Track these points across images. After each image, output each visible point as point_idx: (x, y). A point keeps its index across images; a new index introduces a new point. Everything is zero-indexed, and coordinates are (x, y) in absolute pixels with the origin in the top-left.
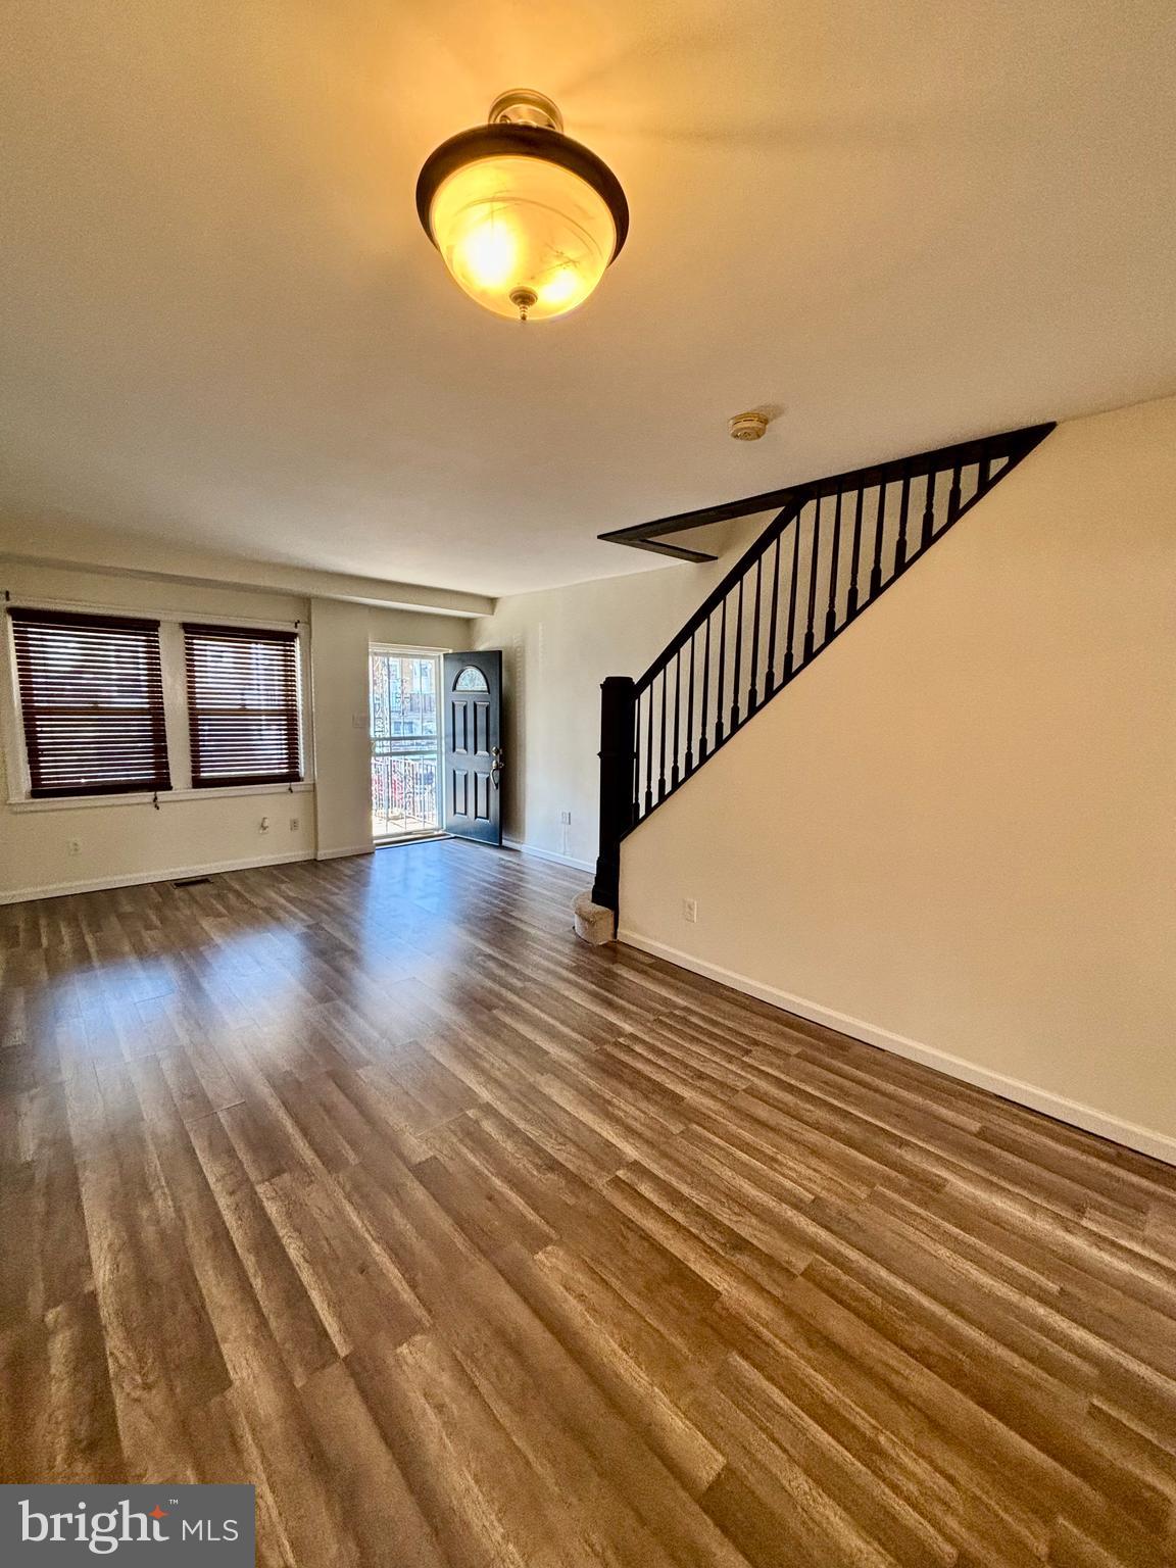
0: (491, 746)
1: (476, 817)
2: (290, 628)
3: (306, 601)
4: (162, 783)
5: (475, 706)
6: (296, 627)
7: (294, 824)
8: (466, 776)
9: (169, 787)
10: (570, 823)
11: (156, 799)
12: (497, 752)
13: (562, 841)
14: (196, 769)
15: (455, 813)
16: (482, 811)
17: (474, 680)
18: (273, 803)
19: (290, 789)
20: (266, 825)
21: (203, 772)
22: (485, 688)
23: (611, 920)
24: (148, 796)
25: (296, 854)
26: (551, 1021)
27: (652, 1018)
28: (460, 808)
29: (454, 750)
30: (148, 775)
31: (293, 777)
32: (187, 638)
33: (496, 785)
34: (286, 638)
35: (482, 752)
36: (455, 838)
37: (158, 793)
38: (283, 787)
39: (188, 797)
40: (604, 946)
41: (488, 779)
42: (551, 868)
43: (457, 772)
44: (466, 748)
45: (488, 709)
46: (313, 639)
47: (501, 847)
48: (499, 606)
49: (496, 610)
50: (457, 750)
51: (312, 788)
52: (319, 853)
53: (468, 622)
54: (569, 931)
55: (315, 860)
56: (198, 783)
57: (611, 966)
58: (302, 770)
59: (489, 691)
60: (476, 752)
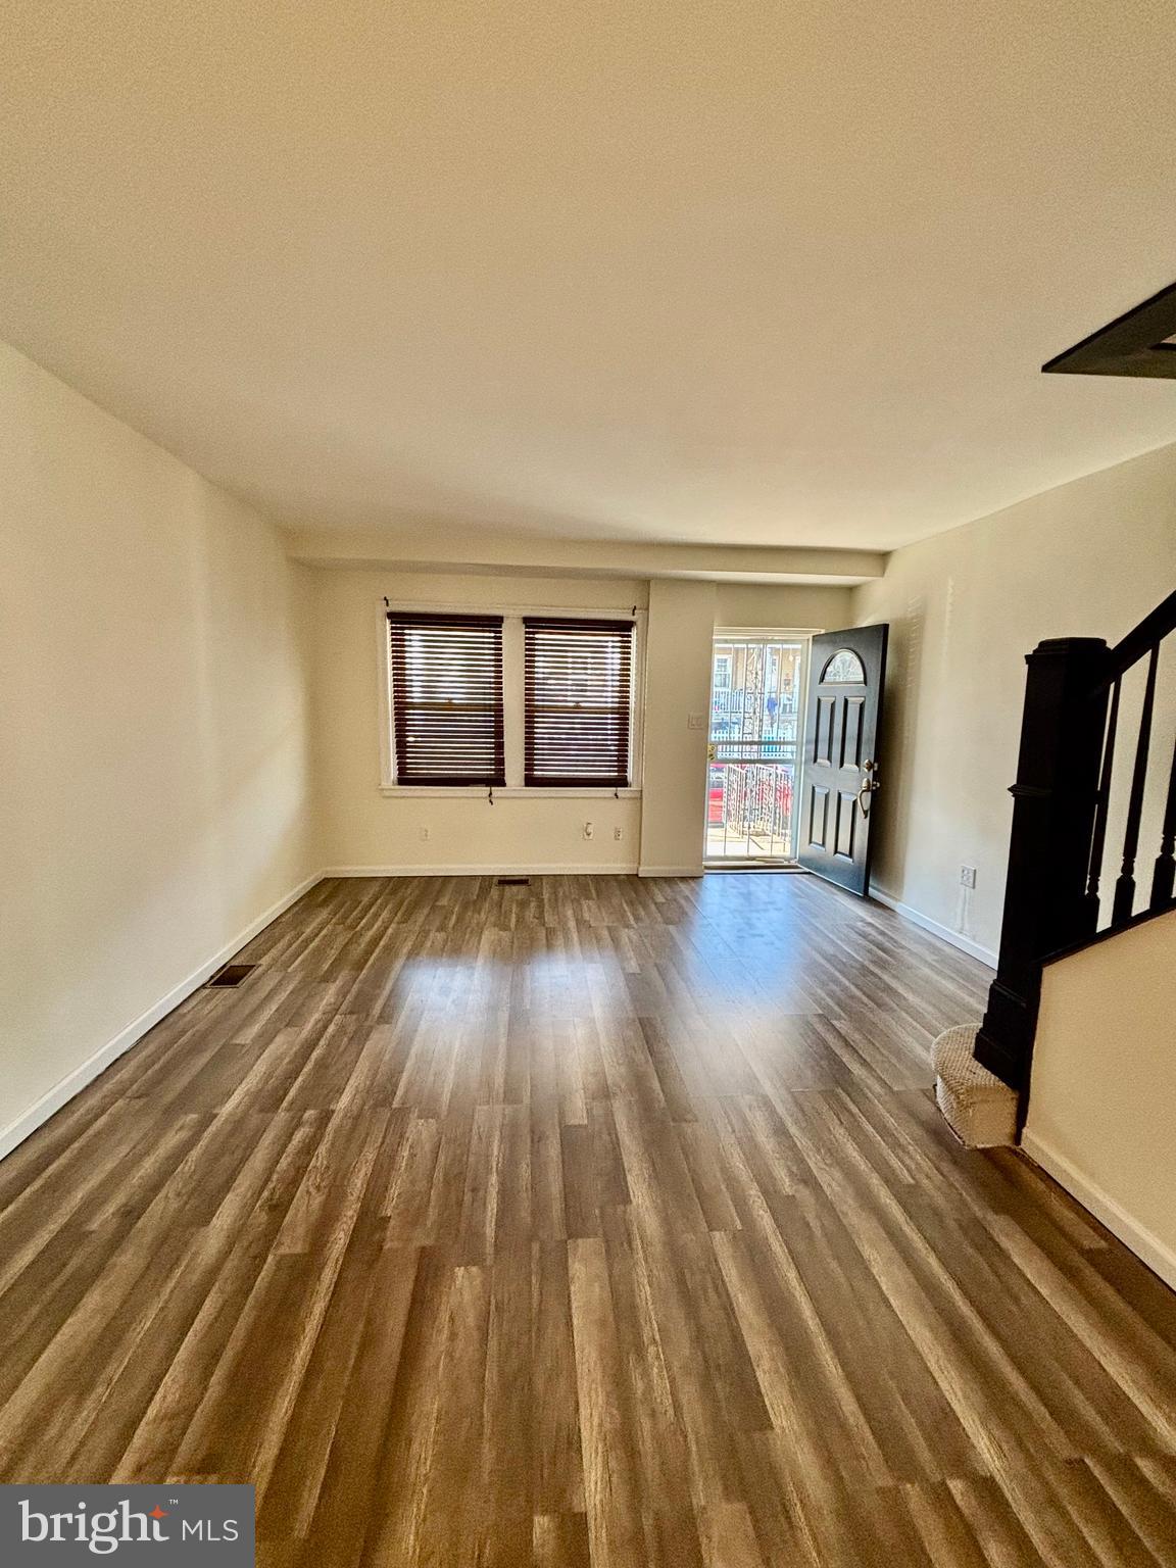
0: (862, 756)
1: (836, 852)
2: (628, 617)
3: (645, 583)
4: (498, 780)
5: (846, 701)
6: (634, 614)
7: (617, 833)
8: (827, 796)
9: (502, 783)
10: (974, 887)
11: (491, 794)
12: (870, 766)
13: (959, 911)
14: (529, 767)
15: (810, 842)
16: (844, 846)
17: (847, 667)
18: (599, 808)
19: (616, 795)
20: (589, 830)
21: (536, 770)
22: (861, 678)
23: (1009, 1108)
24: (483, 791)
25: (619, 867)
26: (812, 1323)
27: (1066, 1451)
28: (817, 837)
29: (815, 761)
30: (487, 770)
31: (622, 782)
32: (527, 633)
33: (865, 812)
34: (623, 627)
35: (850, 765)
36: (809, 873)
37: (493, 788)
38: (609, 791)
39: (522, 794)
40: (984, 1151)
41: (855, 803)
42: (935, 950)
43: (816, 789)
44: (829, 758)
45: (862, 706)
46: (650, 626)
47: (867, 898)
48: (894, 565)
49: (888, 571)
50: (818, 760)
51: (638, 795)
52: (641, 869)
53: (851, 590)
54: (924, 1092)
55: (637, 875)
56: (531, 781)
57: (991, 1216)
58: (630, 775)
59: (865, 682)
60: (842, 765)
